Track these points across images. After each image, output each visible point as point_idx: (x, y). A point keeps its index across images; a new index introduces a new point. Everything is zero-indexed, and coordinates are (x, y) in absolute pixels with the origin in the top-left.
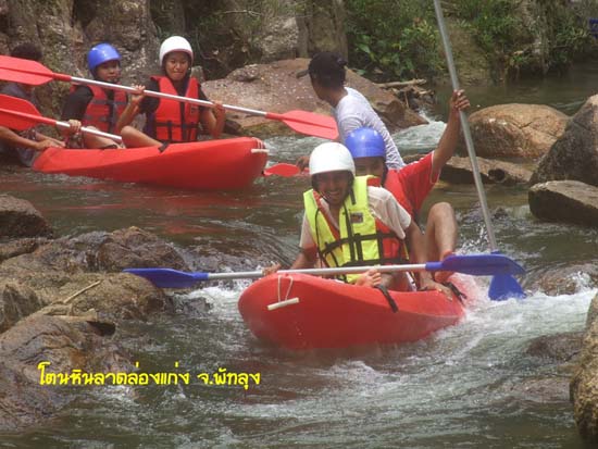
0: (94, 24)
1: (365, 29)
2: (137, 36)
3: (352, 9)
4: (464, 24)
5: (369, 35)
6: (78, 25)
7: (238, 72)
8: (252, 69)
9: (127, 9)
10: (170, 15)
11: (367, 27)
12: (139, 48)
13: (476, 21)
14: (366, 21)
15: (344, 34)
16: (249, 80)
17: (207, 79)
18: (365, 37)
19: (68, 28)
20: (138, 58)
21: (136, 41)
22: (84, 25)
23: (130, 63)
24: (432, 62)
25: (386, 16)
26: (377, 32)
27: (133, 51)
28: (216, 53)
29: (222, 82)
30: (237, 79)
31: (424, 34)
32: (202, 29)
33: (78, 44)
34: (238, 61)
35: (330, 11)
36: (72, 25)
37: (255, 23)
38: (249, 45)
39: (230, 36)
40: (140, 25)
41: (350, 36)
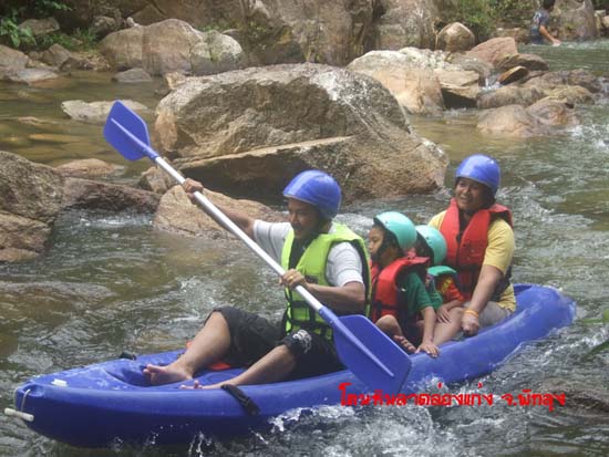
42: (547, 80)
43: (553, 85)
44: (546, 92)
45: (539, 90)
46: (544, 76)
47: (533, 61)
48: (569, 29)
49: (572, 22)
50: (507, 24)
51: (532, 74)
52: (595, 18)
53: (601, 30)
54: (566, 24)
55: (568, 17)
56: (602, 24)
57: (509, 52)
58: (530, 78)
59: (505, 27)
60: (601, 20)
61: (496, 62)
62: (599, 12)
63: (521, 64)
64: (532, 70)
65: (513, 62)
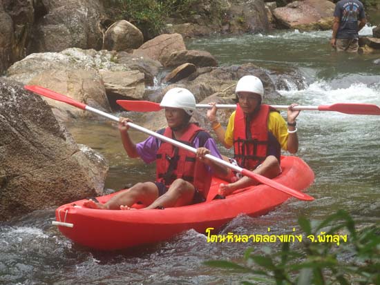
42: (216, 76)
43: (222, 81)
44: (215, 88)
45: (206, 86)
46: (212, 72)
47: (202, 57)
48: (240, 23)
49: (242, 15)
50: (176, 19)
51: (200, 70)
52: (266, 11)
53: (273, 22)
54: (237, 18)
55: (238, 10)
56: (274, 16)
57: (176, 49)
58: (199, 74)
59: (175, 22)
60: (272, 12)
61: (163, 60)
62: (269, 4)
63: (189, 61)
64: (201, 66)
65: (181, 58)
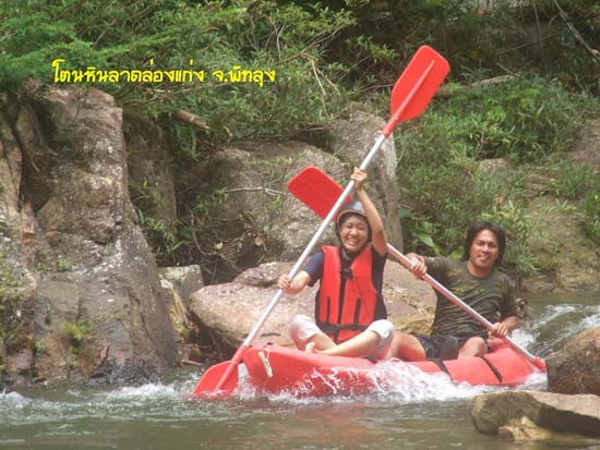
0: (50, 206)
1: (426, 213)
2: (110, 224)
3: (409, 186)
4: (566, 206)
5: (432, 221)
6: (28, 208)
7: (250, 273)
8: (268, 269)
9: (96, 186)
10: (155, 194)
11: (429, 210)
12: (112, 240)
13: (582, 202)
14: (429, 201)
15: (397, 220)
16: (266, 285)
17: (207, 283)
18: (427, 225)
19: (13, 213)
20: (110, 254)
21: (109, 231)
22: (36, 209)
23: (100, 261)
24: (521, 259)
25: (456, 194)
26: (445, 217)
27: (104, 244)
28: (219, 246)
29: (228, 287)
30: (249, 283)
31: (511, 221)
32: (200, 214)
33: (27, 235)
34: (249, 258)
35: (378, 187)
36: (19, 208)
37: (273, 205)
38: (265, 236)
39: (238, 223)
40: (113, 209)
41: (406, 222)
